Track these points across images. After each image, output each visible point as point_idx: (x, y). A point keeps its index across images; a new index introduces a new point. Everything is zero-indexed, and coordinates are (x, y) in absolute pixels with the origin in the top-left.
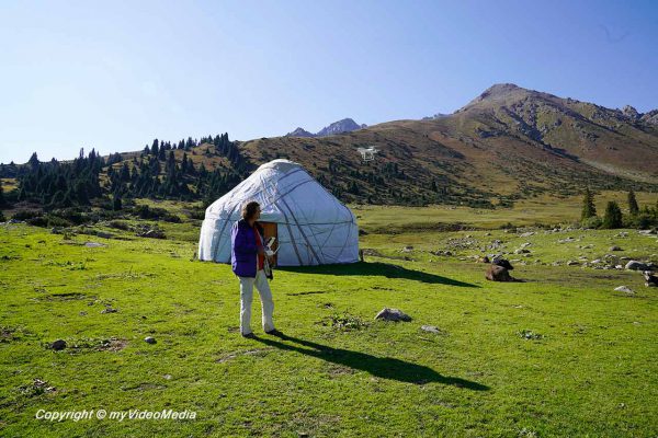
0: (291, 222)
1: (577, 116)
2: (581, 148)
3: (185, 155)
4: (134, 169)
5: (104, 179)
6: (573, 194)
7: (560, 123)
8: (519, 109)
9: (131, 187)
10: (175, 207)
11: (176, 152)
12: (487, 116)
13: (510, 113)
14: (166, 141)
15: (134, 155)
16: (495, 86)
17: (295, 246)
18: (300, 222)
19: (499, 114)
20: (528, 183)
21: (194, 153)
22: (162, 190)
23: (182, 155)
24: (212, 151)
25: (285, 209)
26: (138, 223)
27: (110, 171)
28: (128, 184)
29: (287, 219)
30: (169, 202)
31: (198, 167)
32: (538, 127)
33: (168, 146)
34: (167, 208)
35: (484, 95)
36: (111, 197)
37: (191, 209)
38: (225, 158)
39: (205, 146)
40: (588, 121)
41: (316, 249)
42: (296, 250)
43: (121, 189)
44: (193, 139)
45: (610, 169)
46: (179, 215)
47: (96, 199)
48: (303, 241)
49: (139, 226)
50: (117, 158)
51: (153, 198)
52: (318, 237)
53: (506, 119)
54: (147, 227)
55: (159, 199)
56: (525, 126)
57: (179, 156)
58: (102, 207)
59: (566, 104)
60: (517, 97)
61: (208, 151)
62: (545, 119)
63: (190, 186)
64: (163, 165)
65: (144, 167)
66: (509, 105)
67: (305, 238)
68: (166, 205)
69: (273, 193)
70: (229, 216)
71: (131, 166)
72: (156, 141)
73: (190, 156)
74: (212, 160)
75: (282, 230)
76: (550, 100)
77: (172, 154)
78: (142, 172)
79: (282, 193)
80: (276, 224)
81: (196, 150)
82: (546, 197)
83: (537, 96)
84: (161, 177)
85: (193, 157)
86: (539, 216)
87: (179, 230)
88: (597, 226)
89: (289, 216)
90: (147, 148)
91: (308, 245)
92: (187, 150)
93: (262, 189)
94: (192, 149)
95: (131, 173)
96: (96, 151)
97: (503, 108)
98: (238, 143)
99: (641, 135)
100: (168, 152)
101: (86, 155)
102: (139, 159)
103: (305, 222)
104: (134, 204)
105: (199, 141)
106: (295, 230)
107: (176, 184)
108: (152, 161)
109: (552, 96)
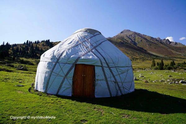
0: (105, 65)
1: (146, 39)
2: (147, 48)
3: (36, 45)
4: (20, 49)
5: (10, 51)
6: (146, 60)
7: (141, 41)
8: (131, 37)
9: (19, 54)
10: (33, 60)
11: (34, 44)
12: (122, 38)
13: (128, 37)
14: (31, 41)
15: (21, 45)
16: (124, 30)
17: (107, 83)
18: (110, 65)
19: (125, 38)
20: (134, 57)
21: (39, 45)
22: (29, 55)
23: (35, 45)
24: (45, 44)
25: (99, 55)
26: (19, 65)
27: (13, 49)
28: (18, 53)
29: (102, 64)
30: (31, 59)
31: (40, 49)
32: (136, 42)
33: (31, 42)
34: (30, 61)
35: (122, 32)
36: (12, 57)
37: (37, 61)
38: (49, 47)
39: (43, 43)
40: (149, 41)
41: (120, 84)
42: (108, 85)
43: (16, 55)
44: (39, 41)
45: (154, 54)
46: (33, 63)
47: (7, 57)
48: (113, 79)
49: (19, 66)
50: (15, 45)
51: (26, 57)
52: (121, 75)
53: (127, 39)
54: (22, 66)
55: (28, 58)
56: (133, 41)
57: (34, 45)
58: (8, 60)
59: (143, 36)
60: (130, 33)
61: (43, 44)
62: (137, 39)
63: (37, 54)
64: (29, 48)
65: (23, 48)
66: (128, 35)
67: (114, 76)
68: (30, 60)
69: (89, 45)
70: (58, 60)
71: (19, 48)
72: (28, 41)
73: (38, 45)
74: (45, 47)
75: (98, 71)
76: (139, 35)
77: (32, 45)
78: (23, 50)
79: (95, 45)
80: (94, 66)
81: (40, 44)
82: (138, 61)
83: (136, 33)
84: (29, 51)
85: (39, 46)
86: (138, 66)
87: (33, 68)
88: (156, 69)
89: (103, 61)
90: (25, 43)
91: (116, 82)
92: (37, 44)
93: (80, 42)
94: (39, 44)
95: (19, 50)
96: (8, 43)
97: (127, 36)
98: (52, 42)
99: (162, 45)
100: (31, 44)
101: (5, 44)
102: (22, 46)
103: (113, 65)
104: (19, 59)
105: (41, 41)
106: (107, 70)
107: (33, 53)
108: (26, 47)
109: (139, 34)
